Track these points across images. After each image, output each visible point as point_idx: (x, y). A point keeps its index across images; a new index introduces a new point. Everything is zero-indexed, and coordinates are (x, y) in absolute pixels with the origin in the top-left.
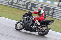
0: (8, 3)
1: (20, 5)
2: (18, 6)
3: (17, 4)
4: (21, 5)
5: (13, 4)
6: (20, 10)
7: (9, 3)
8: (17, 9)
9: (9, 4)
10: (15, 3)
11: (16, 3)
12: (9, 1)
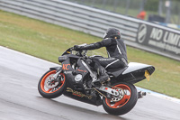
0: (134, 40)
1: (171, 45)
2: (165, 50)
3: (163, 42)
4: (174, 46)
5: (151, 42)
6: (169, 61)
7: (139, 38)
8: (162, 58)
9: (137, 42)
10: (155, 40)
11: (158, 39)
12: (137, 33)
